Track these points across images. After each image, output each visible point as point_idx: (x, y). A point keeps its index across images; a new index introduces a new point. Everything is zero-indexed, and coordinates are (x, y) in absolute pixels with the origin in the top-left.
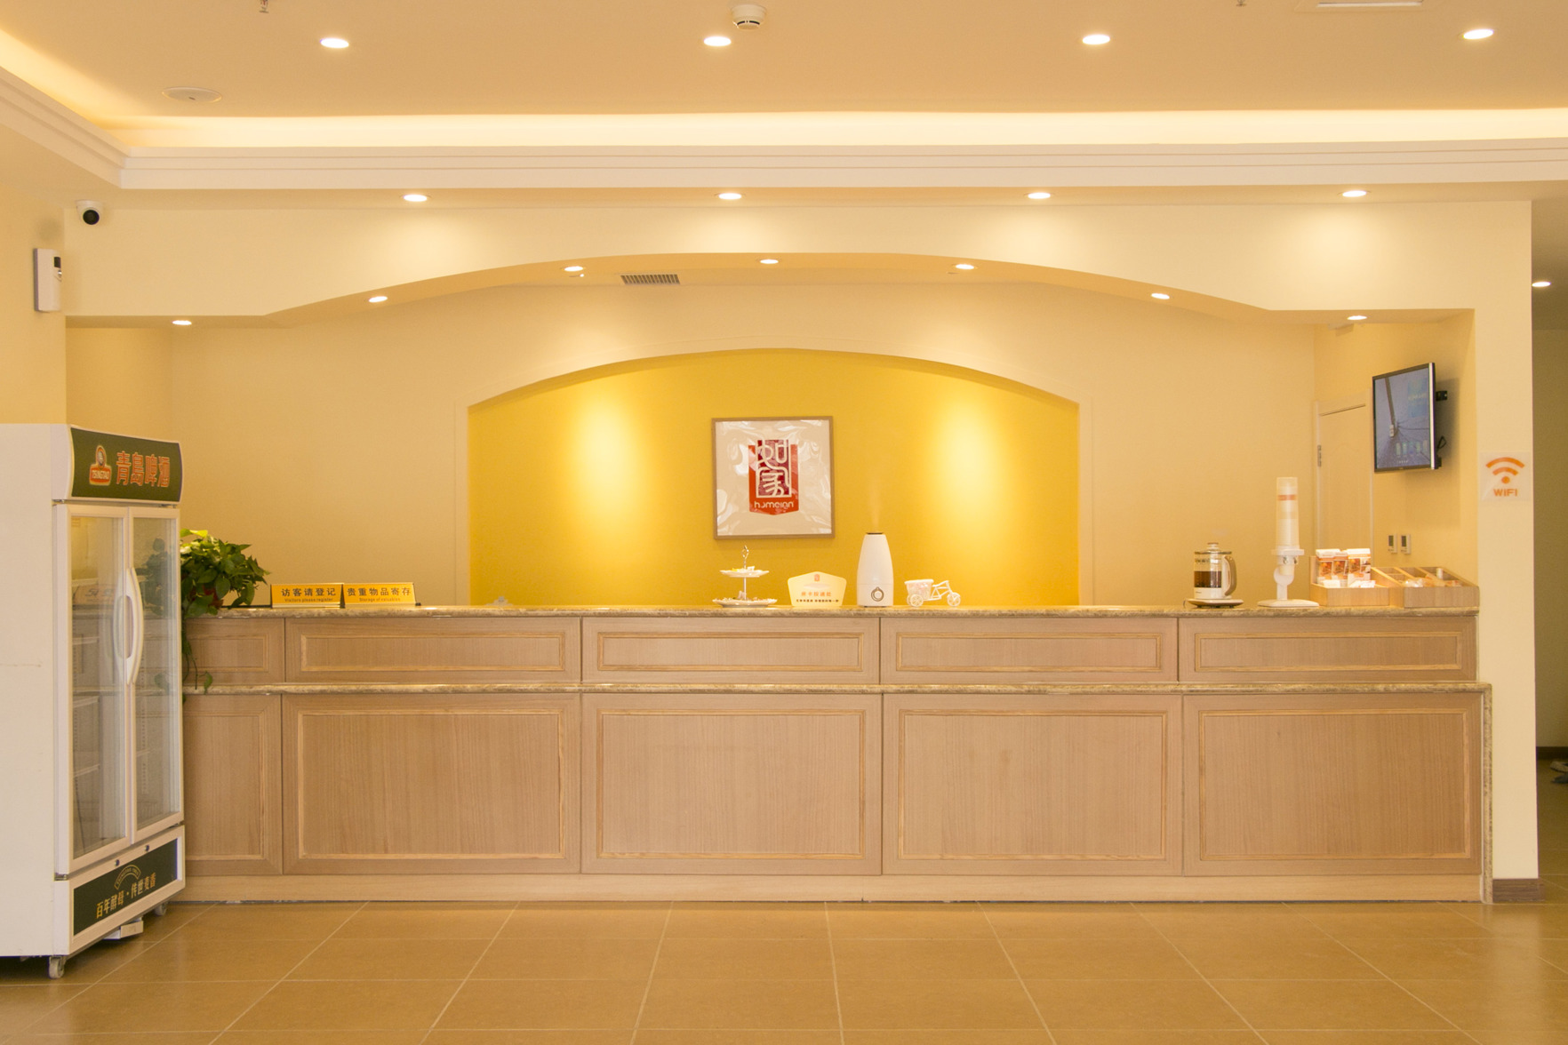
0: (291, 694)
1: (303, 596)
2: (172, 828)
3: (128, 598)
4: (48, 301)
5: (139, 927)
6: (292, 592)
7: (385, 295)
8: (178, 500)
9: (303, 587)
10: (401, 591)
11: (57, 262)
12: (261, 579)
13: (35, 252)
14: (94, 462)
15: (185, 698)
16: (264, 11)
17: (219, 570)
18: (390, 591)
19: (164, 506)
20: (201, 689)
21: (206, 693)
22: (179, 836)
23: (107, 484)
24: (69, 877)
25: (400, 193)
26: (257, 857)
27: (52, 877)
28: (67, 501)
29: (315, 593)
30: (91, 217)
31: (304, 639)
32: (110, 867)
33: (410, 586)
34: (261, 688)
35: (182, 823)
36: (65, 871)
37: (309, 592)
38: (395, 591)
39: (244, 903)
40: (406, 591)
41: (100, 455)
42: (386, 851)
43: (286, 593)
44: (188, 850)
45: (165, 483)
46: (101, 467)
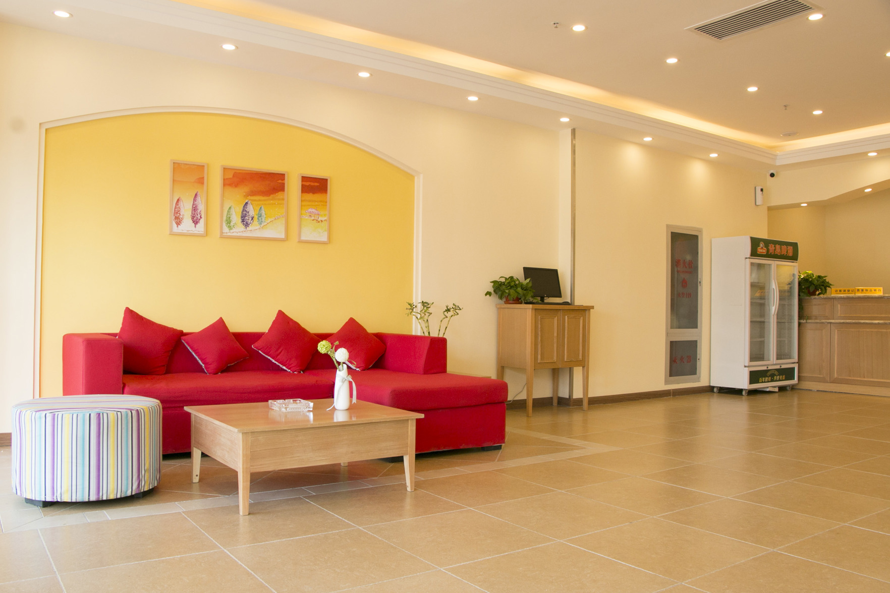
0: (833, 323)
1: (842, 292)
2: (793, 363)
3: (774, 289)
4: (759, 202)
5: (777, 390)
6: (838, 291)
7: (871, 188)
8: (797, 260)
9: (842, 289)
10: (877, 290)
11: (762, 190)
12: (829, 287)
13: (755, 188)
14: (759, 247)
15: (799, 324)
16: (786, 109)
17: (811, 283)
18: (873, 290)
19: (792, 262)
20: (805, 321)
21: (806, 322)
22: (796, 366)
23: (765, 254)
24: (748, 367)
25: (866, 153)
26: (822, 376)
27: (743, 366)
28: (749, 258)
29: (846, 291)
30: (772, 175)
31: (839, 306)
32: (764, 368)
33: (881, 289)
34: (824, 321)
35: (797, 363)
36: (747, 365)
37: (845, 291)
38: (875, 290)
39: (818, 391)
40: (879, 290)
41: (762, 245)
42: (864, 377)
43: (836, 291)
44: (799, 372)
45: (790, 254)
46: (762, 248)
